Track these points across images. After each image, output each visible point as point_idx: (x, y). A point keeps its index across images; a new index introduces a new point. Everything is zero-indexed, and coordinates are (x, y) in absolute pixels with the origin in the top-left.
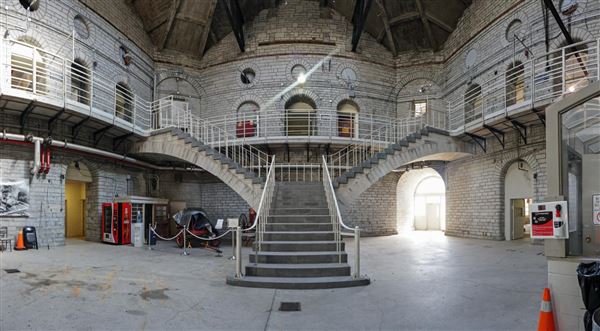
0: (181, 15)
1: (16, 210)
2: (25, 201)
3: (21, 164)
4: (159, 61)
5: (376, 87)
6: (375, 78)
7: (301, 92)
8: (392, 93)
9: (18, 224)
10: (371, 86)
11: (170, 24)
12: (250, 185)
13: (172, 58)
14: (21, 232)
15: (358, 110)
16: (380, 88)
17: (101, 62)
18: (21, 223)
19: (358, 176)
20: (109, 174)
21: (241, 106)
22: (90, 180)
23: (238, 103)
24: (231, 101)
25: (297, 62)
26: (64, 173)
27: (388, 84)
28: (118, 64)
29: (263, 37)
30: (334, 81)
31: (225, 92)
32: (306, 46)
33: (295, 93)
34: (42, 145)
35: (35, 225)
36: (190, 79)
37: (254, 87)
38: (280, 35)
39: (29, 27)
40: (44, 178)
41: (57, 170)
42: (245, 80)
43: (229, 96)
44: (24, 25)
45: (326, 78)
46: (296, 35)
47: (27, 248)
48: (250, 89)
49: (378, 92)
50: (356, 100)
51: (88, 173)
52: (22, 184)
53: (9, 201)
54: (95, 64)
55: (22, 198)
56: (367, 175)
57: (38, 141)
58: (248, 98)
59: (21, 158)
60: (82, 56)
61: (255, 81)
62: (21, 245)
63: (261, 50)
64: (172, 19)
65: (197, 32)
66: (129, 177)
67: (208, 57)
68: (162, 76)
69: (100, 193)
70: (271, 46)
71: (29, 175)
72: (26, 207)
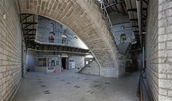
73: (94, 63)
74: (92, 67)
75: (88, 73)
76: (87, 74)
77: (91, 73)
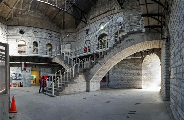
0: (65, 20)
1: (18, 78)
2: (21, 76)
3: (20, 68)
4: (63, 33)
7: (102, 32)
9: (19, 81)
11: (63, 23)
13: (66, 31)
14: (20, 83)
17: (42, 40)
18: (20, 81)
19: (97, 64)
20: (44, 68)
22: (39, 70)
23: (85, 41)
24: (83, 41)
25: (101, 22)
26: (31, 69)
28: (47, 39)
29: (92, 17)
31: (82, 38)
32: (104, 14)
33: (100, 34)
34: (24, 64)
35: (23, 81)
36: (72, 36)
38: (97, 14)
39: (22, 38)
40: (25, 71)
41: (28, 69)
42: (87, 33)
43: (82, 40)
44: (21, 38)
45: (111, 24)
46: (102, 12)
47: (20, 87)
48: (88, 36)
51: (39, 68)
52: (20, 72)
53: (17, 76)
54: (39, 41)
55: (20, 75)
56: (100, 63)
57: (23, 63)
58: (87, 39)
59: (20, 67)
60: (36, 40)
61: (89, 33)
62: (19, 86)
63: (91, 21)
64: (63, 22)
65: (72, 22)
66: (50, 69)
67: (78, 28)
68: (63, 37)
69: (41, 73)
70: (94, 19)
71: (22, 71)
72: (21, 77)
73: (81, 78)
74: (78, 83)
75: (73, 92)
76: (72, 94)
77: (77, 91)
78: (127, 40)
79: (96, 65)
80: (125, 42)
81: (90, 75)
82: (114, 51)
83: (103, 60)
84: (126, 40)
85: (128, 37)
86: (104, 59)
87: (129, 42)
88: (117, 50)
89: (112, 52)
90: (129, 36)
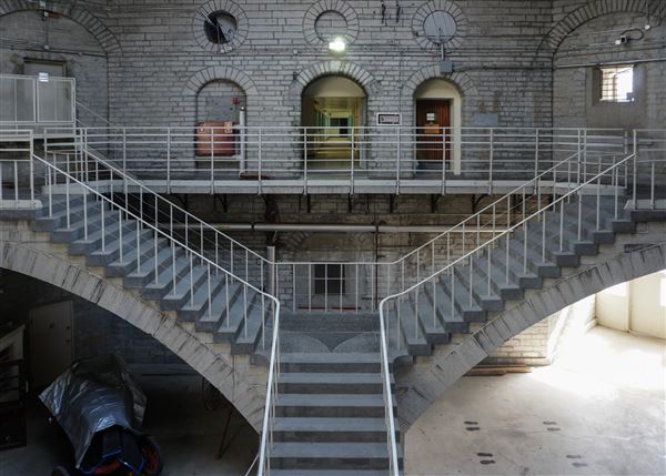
5: (505, 43)
6: (500, 24)
7: (336, 67)
8: (540, 49)
10: (490, 43)
12: (226, 357)
15: (462, 93)
16: (513, 44)
19: (457, 339)
21: (204, 86)
23: (198, 80)
25: (328, 6)
27: (531, 31)
30: (407, 40)
33: (323, 69)
37: (234, 52)
42: (215, 34)
45: (390, 36)
48: (225, 54)
49: (509, 52)
50: (457, 77)
56: (477, 337)
58: (220, 73)
61: (237, 39)
78: (630, 248)
79: (452, 347)
80: (621, 256)
81: (411, 394)
82: (563, 286)
83: (501, 326)
84: (626, 246)
85: (633, 232)
86: (507, 317)
87: (636, 255)
88: (576, 283)
89: (553, 291)
90: (640, 227)
